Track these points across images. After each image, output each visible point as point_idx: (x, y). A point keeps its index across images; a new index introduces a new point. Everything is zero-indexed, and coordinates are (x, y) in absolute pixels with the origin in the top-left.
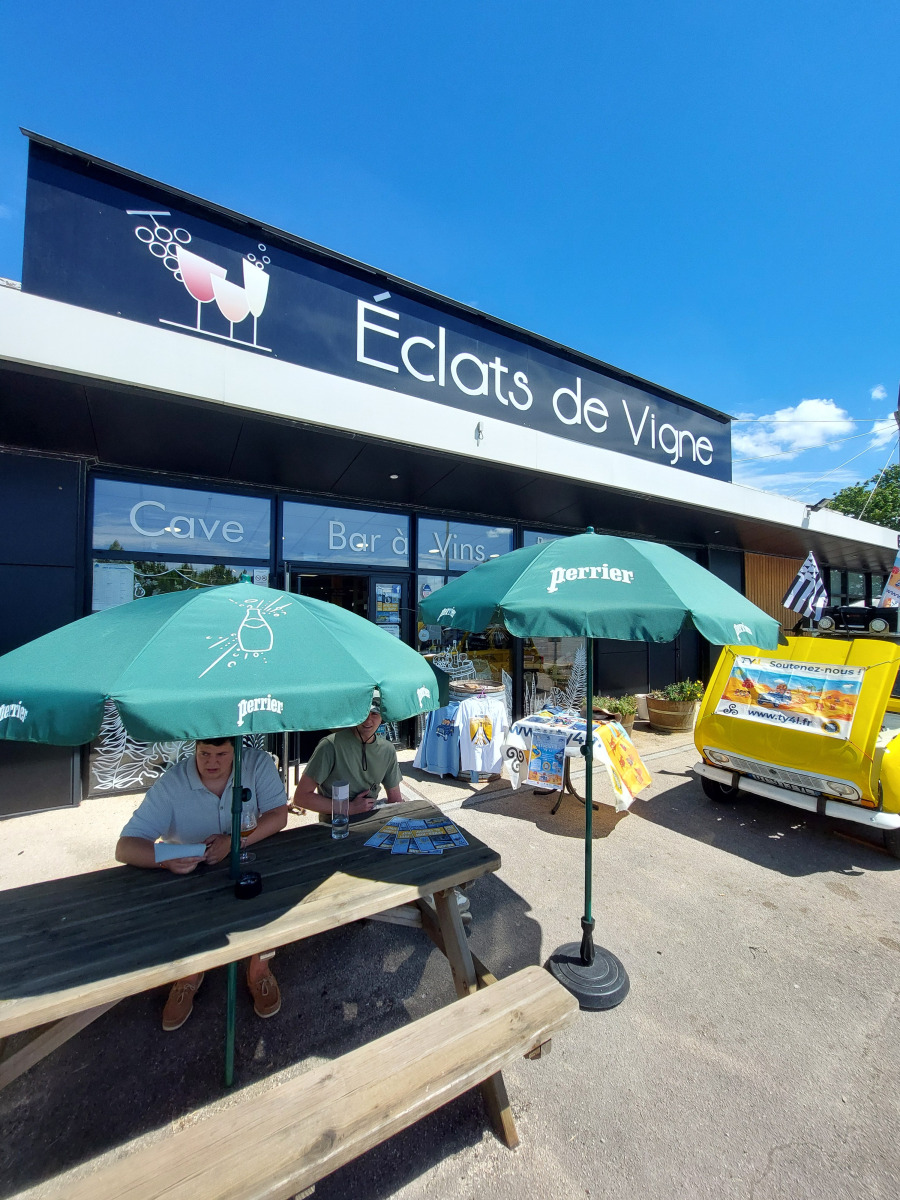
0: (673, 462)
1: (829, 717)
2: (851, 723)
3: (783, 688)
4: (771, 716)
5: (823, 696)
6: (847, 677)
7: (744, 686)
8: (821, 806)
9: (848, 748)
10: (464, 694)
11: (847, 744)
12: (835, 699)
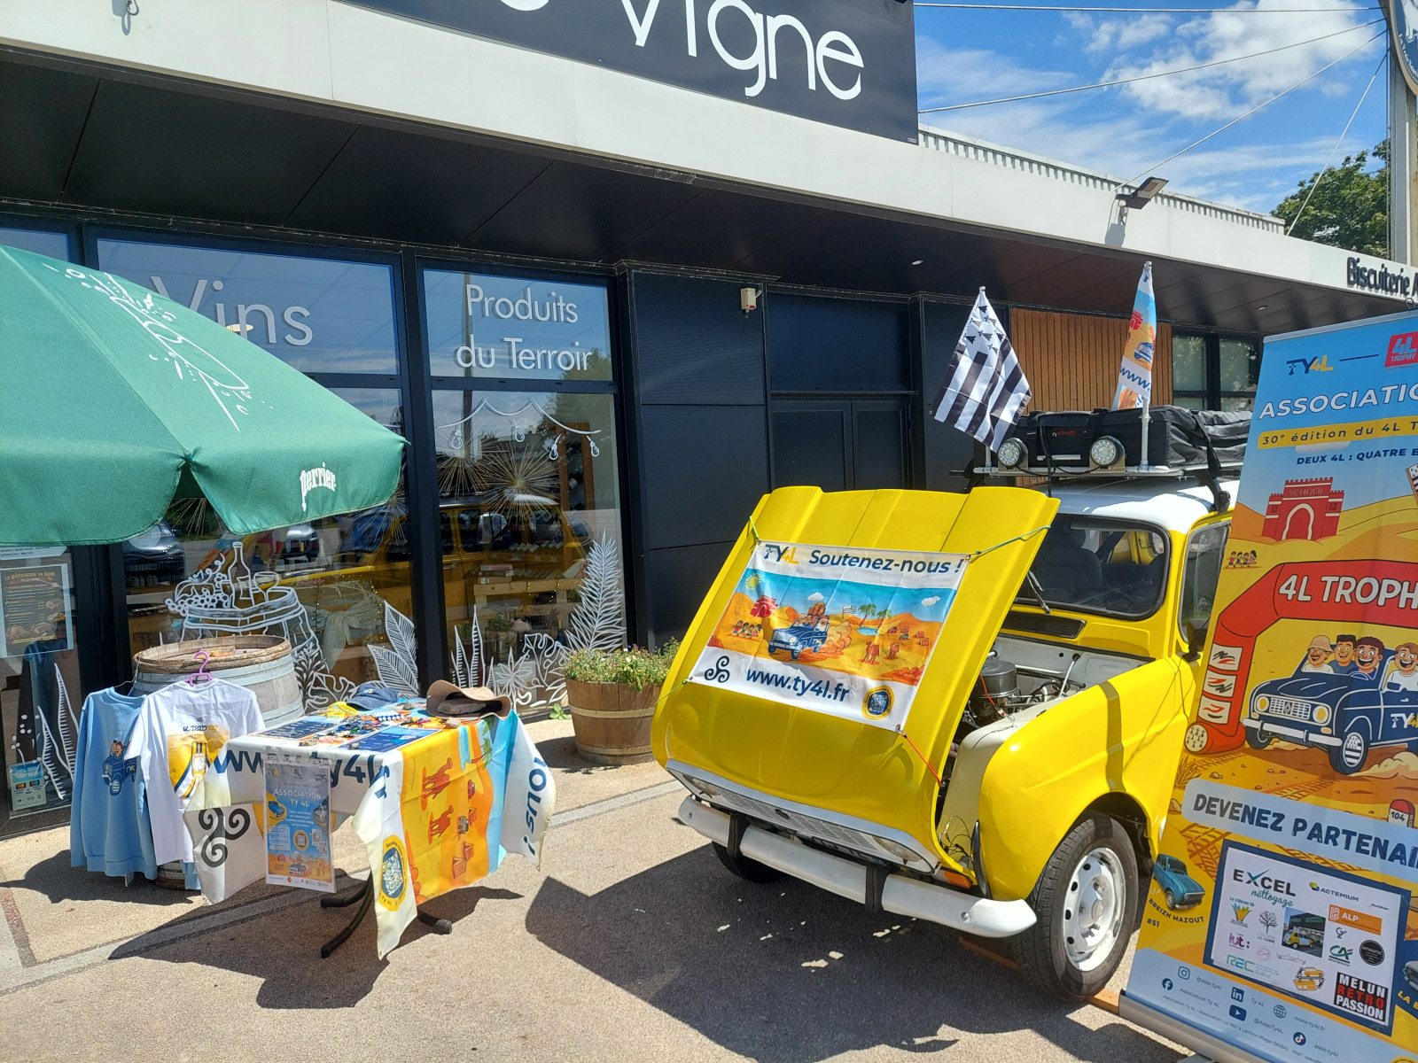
0: (751, 92)
1: (882, 677)
2: (916, 689)
3: (817, 612)
4: (780, 682)
5: (884, 629)
6: (936, 580)
7: (754, 612)
8: (875, 889)
9: (901, 752)
10: (158, 677)
11: (900, 740)
12: (901, 634)
